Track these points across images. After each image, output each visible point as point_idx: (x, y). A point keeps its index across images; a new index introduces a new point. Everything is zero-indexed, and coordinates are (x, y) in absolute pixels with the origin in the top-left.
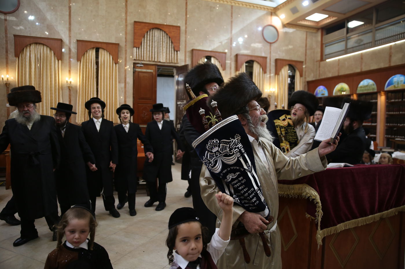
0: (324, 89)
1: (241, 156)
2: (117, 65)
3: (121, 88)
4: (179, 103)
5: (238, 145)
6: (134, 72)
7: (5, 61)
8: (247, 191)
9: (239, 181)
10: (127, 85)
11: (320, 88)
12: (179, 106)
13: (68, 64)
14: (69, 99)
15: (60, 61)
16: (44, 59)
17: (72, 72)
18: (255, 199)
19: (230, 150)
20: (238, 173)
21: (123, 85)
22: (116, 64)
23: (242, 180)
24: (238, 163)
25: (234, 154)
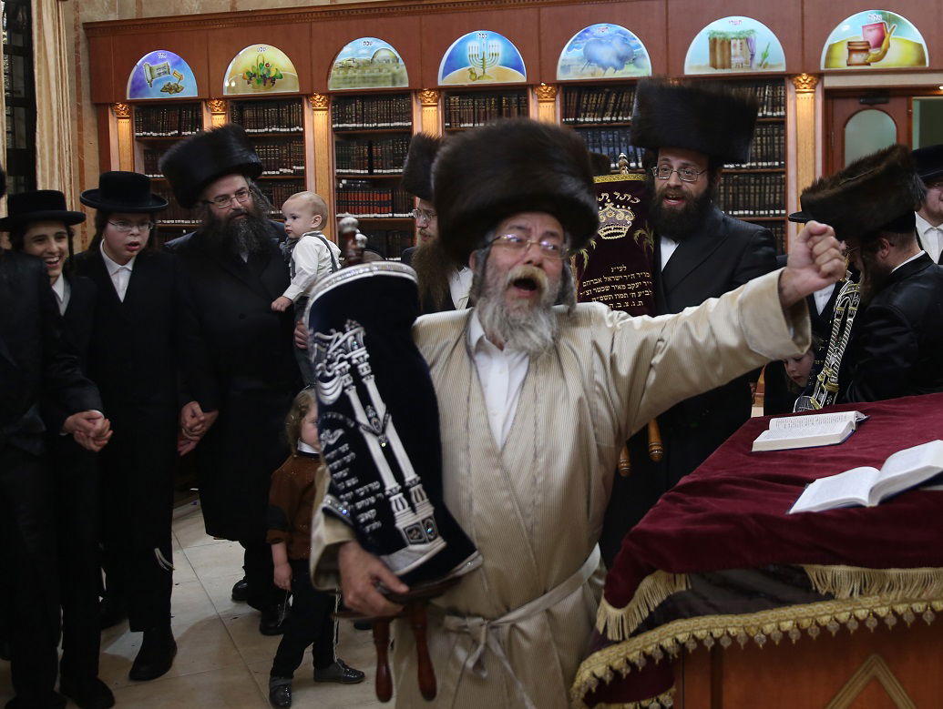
1: (353, 384)
5: (353, 350)
8: (353, 488)
18: (371, 513)
19: (329, 363)
20: (340, 432)
24: (344, 403)
25: (334, 376)
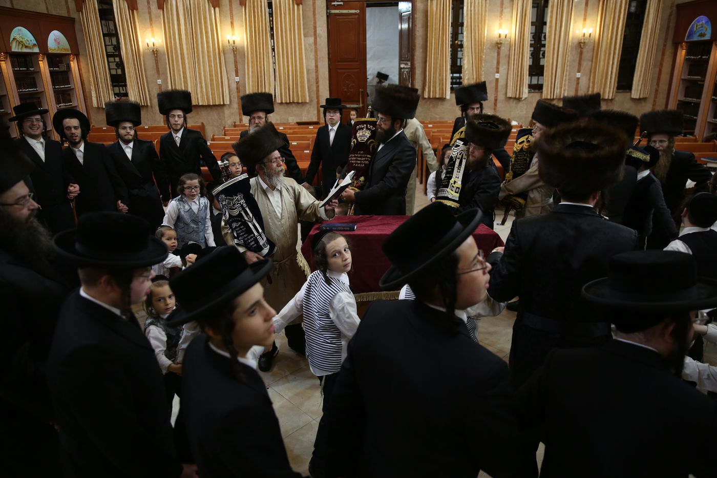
0: (706, 22)
2: (301, 6)
3: (310, 45)
4: (402, 66)
6: (328, 16)
7: (147, 16)
9: (241, 229)
10: (318, 39)
11: (698, 21)
12: (402, 70)
13: (229, 12)
14: (235, 67)
15: (217, 9)
16: (195, 8)
17: (235, 24)
19: (234, 205)
21: (311, 40)
22: (298, 5)
23: (243, 228)
24: (240, 215)
